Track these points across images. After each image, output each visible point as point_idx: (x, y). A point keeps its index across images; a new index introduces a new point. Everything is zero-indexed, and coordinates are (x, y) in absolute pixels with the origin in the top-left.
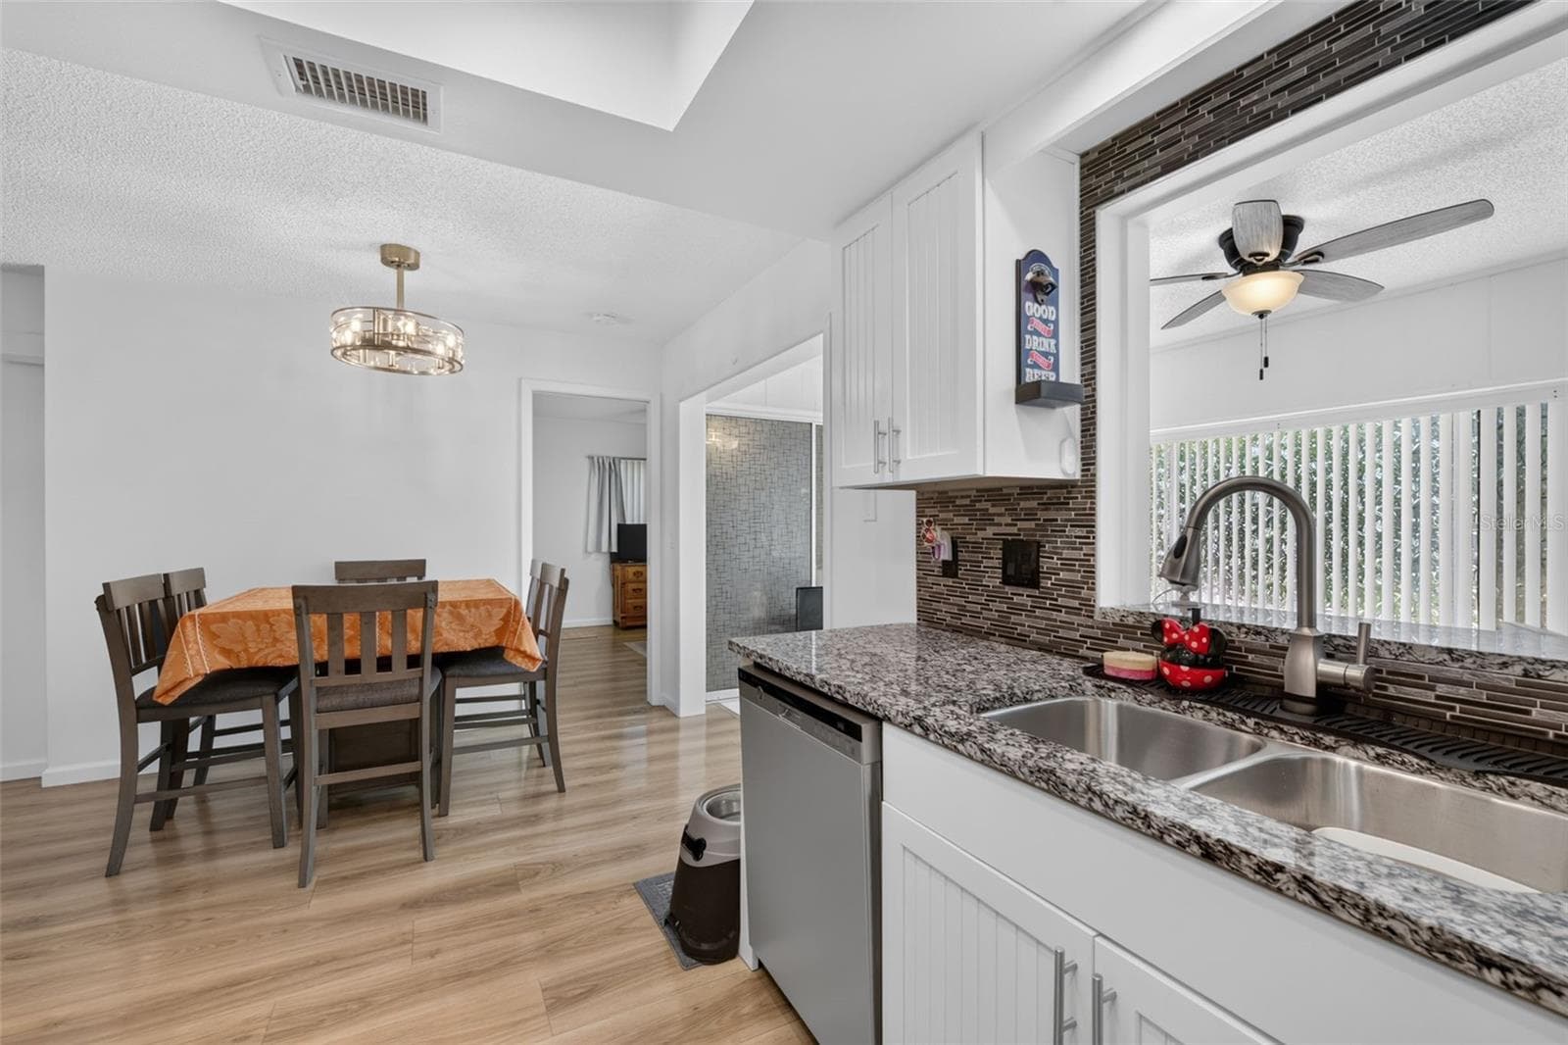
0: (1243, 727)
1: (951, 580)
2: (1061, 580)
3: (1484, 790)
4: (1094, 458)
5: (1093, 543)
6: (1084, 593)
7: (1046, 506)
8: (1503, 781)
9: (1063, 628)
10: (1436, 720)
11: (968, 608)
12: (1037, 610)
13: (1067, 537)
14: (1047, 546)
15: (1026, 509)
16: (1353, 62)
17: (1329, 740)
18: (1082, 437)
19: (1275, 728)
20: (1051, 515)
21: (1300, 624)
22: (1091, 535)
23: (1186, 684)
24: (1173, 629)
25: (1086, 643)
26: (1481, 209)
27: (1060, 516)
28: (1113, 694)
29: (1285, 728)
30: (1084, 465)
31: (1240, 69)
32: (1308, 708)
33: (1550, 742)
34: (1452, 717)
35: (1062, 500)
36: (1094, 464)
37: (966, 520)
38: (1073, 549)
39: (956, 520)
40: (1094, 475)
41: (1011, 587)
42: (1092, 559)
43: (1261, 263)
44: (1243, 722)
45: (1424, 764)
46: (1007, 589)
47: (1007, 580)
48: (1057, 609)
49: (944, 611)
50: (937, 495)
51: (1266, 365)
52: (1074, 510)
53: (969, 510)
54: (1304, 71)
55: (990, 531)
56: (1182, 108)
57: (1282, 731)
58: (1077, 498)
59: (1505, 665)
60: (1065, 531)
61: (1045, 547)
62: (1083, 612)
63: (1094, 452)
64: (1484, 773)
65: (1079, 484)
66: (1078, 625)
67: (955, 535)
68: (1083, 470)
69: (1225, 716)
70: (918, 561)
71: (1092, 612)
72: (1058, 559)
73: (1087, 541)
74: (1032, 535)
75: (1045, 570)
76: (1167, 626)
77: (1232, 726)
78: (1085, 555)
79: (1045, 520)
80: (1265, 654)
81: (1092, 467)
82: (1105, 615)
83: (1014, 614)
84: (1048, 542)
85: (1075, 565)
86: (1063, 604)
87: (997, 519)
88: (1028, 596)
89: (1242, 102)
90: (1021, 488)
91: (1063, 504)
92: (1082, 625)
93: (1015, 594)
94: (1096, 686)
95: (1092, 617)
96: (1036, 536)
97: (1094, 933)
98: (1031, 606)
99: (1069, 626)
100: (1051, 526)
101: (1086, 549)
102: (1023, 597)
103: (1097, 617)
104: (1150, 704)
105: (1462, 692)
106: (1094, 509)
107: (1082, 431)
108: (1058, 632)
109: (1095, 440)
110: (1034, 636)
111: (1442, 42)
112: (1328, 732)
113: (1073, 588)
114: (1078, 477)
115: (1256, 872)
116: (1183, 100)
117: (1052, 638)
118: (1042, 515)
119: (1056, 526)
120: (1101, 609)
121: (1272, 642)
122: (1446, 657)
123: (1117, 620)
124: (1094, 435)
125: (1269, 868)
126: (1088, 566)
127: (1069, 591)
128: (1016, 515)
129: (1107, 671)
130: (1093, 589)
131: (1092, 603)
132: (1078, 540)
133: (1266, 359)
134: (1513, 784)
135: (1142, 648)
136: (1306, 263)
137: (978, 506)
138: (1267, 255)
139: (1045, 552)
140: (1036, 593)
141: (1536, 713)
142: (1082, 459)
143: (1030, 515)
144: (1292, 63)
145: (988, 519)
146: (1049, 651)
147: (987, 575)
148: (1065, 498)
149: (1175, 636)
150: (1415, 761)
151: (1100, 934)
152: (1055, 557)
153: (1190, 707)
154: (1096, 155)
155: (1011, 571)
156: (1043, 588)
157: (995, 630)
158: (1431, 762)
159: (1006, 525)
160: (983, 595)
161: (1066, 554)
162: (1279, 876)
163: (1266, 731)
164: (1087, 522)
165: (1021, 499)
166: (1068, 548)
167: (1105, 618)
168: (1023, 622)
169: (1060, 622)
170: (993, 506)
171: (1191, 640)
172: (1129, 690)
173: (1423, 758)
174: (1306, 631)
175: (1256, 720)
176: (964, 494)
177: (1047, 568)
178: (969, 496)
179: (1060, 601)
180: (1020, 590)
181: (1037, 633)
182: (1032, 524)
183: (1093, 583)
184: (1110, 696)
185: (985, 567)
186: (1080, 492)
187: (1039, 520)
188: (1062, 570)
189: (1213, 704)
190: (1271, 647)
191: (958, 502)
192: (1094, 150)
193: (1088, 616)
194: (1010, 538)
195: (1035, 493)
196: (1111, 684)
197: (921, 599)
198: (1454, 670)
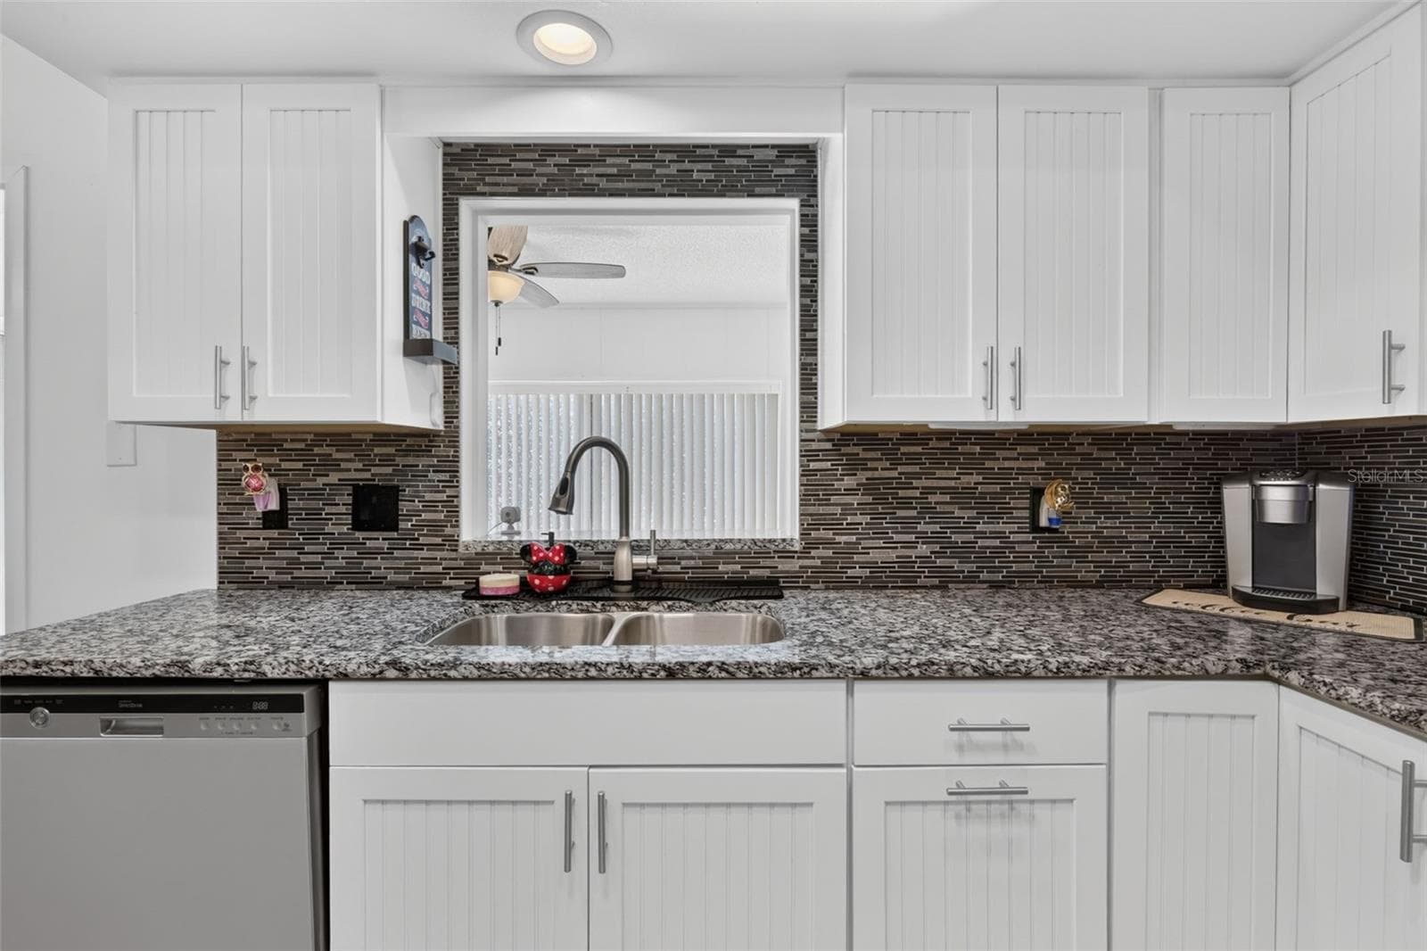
0: (594, 610)
1: (277, 531)
2: (423, 521)
3: (714, 611)
4: (457, 412)
5: (457, 487)
6: (448, 531)
7: (406, 452)
8: (721, 603)
9: (425, 564)
10: (682, 581)
11: (302, 560)
12: (395, 552)
13: (429, 481)
14: (407, 489)
15: (381, 455)
16: (643, 181)
17: (644, 604)
18: (445, 392)
19: (613, 605)
20: (410, 460)
21: (621, 535)
22: (455, 480)
23: (551, 589)
24: (539, 550)
25: (449, 574)
26: (619, 272)
27: (422, 462)
28: (496, 610)
29: (620, 603)
30: (446, 418)
31: (575, 146)
32: (628, 588)
33: (726, 581)
34: (688, 578)
35: (424, 448)
36: (457, 417)
37: (300, 465)
38: (436, 492)
39: (284, 465)
40: (458, 427)
41: (361, 533)
42: (455, 500)
43: (500, 263)
44: (595, 606)
45: (690, 604)
46: (357, 534)
47: (357, 525)
48: (420, 547)
49: (263, 568)
50: (253, 436)
51: (500, 344)
52: (437, 456)
53: (305, 455)
54: (615, 171)
55: (334, 478)
56: (535, 151)
57: (618, 606)
58: (440, 446)
59: (709, 545)
60: (427, 476)
61: (405, 491)
62: (447, 547)
63: (457, 407)
64: (714, 602)
65: (442, 433)
66: (441, 559)
67: (282, 482)
68: (446, 422)
69: (582, 604)
70: (219, 514)
71: (457, 546)
72: (419, 501)
73: (452, 484)
74: (390, 480)
75: (405, 512)
76: (536, 548)
77: (588, 611)
78: (447, 497)
79: (403, 466)
80: (592, 558)
81: (455, 420)
82: (467, 547)
83: (366, 558)
84: (408, 486)
85: (438, 506)
86: (425, 542)
87: (343, 465)
88: (384, 539)
89: (578, 170)
90: (375, 434)
91: (427, 451)
92: (445, 559)
93: (368, 539)
94: (483, 606)
95: (456, 550)
96: (393, 480)
97: (586, 769)
98: (388, 549)
99: (432, 561)
100: (411, 471)
101: (449, 492)
102: (378, 540)
103: (461, 549)
104: (526, 611)
105: (692, 563)
106: (457, 457)
107: (445, 387)
108: (419, 569)
109: (457, 397)
110: (391, 577)
111: (683, 195)
112: (643, 599)
113: (435, 527)
114: (441, 427)
115: (698, 672)
116: (535, 145)
117: (413, 575)
118: (400, 461)
119: (418, 471)
120: (463, 542)
121: (595, 550)
122: (685, 544)
123: (479, 550)
124: (457, 392)
125: (705, 667)
126: (451, 507)
127: (430, 530)
128: (369, 460)
129: (485, 593)
130: (458, 526)
131: (456, 538)
132: (441, 484)
133: (500, 340)
134: (725, 604)
135: (501, 570)
136: (527, 273)
137: (316, 450)
138: (506, 259)
139: (403, 496)
140: (395, 535)
141: (721, 568)
142: (445, 412)
143: (386, 460)
144: (609, 161)
145: (331, 465)
146: (411, 588)
147: (330, 522)
148: (426, 446)
149: (541, 555)
150: (686, 604)
151: (591, 767)
152: (416, 500)
153: (557, 604)
154: (459, 150)
155: (364, 516)
156: (402, 529)
157: (342, 578)
158: (693, 602)
159: (356, 470)
160: (325, 544)
161: (428, 496)
162: (710, 669)
163: (608, 608)
164: (451, 468)
165: (373, 446)
166: (431, 492)
167: (467, 549)
168: (379, 566)
169: (422, 559)
170: (337, 451)
171: (554, 556)
172: (510, 603)
173: (688, 601)
174: (624, 539)
175: (602, 603)
176: (299, 437)
177: (407, 511)
178: (306, 440)
179: (422, 540)
180: (375, 534)
181: (395, 573)
182: (389, 470)
183: (457, 521)
184: (493, 612)
185: (326, 514)
186: (444, 441)
187: (398, 465)
188: (423, 511)
189: (573, 599)
190: (596, 553)
191: (286, 446)
192: (458, 145)
193: (452, 550)
194: (361, 483)
195: (393, 440)
196: (493, 602)
197: (224, 558)
198: (688, 552)
